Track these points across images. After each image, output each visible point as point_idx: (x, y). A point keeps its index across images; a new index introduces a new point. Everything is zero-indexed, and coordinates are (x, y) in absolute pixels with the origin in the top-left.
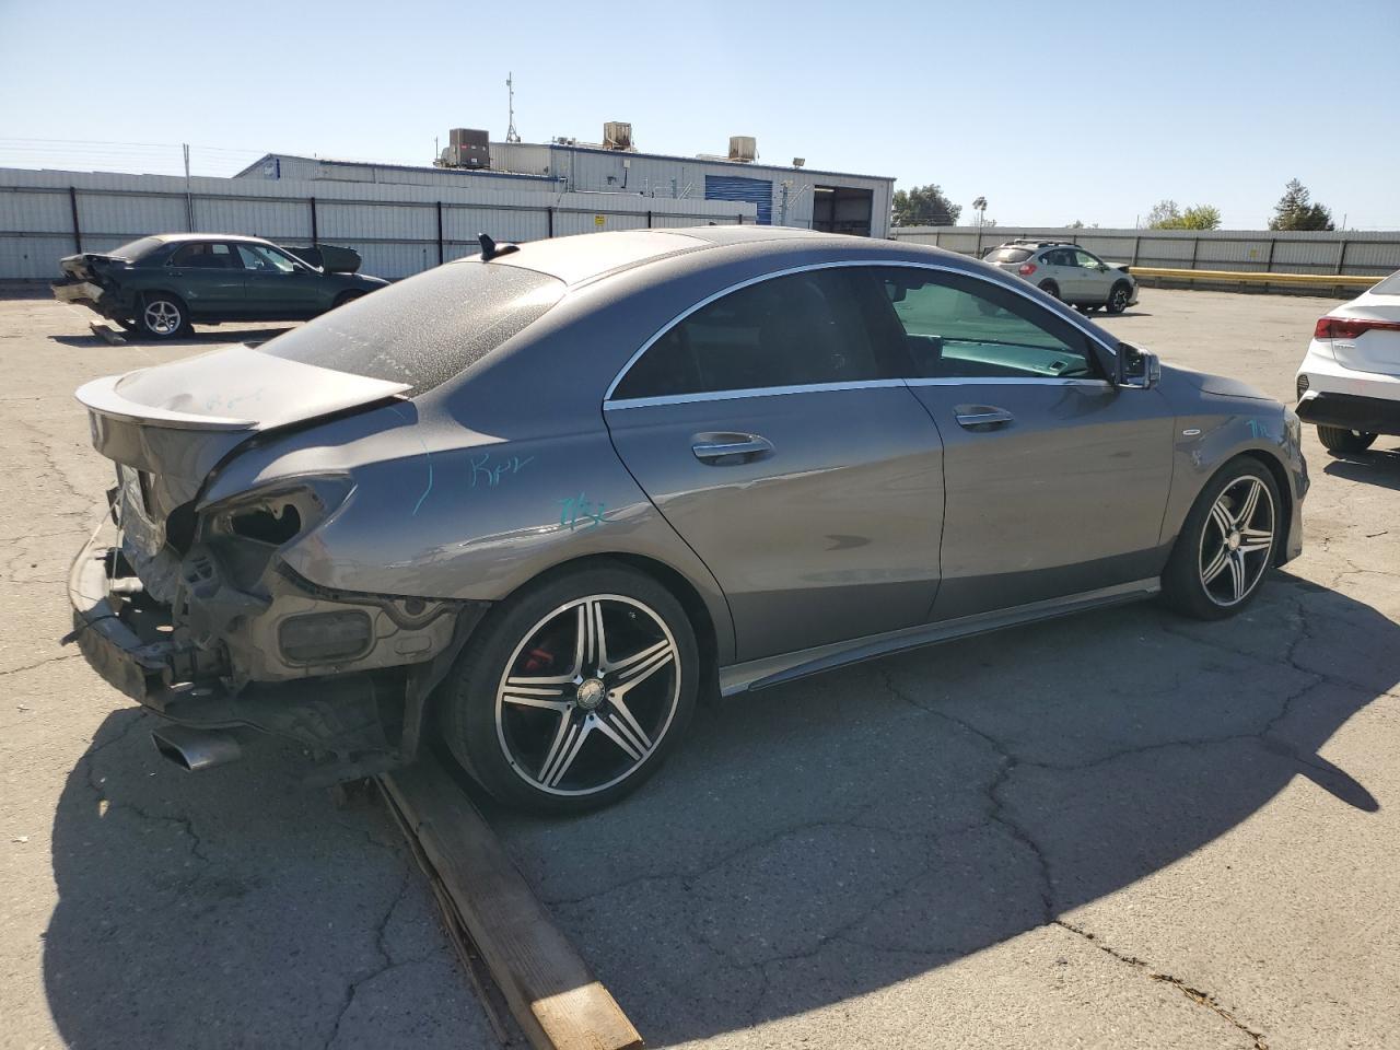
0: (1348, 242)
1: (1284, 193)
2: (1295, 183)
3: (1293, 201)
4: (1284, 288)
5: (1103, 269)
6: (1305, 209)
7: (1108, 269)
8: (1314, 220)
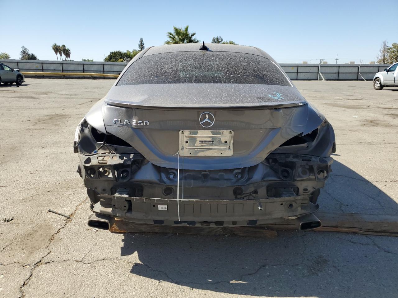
0: (42, 63)
1: (21, 50)
2: (23, 47)
3: (25, 52)
4: (49, 77)
5: (12, 70)
6: (29, 55)
7: (14, 71)
8: (33, 57)
